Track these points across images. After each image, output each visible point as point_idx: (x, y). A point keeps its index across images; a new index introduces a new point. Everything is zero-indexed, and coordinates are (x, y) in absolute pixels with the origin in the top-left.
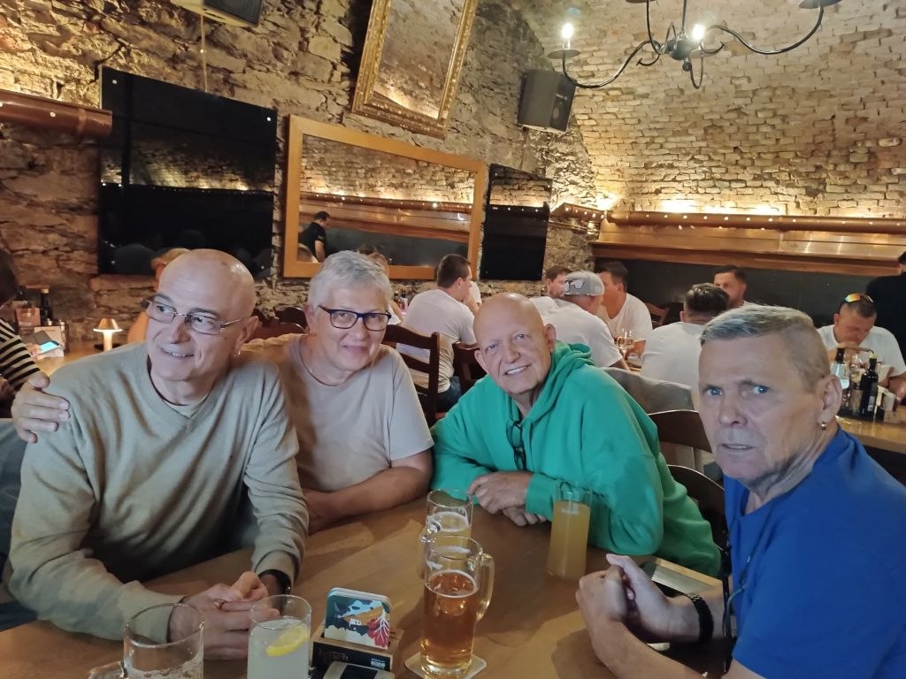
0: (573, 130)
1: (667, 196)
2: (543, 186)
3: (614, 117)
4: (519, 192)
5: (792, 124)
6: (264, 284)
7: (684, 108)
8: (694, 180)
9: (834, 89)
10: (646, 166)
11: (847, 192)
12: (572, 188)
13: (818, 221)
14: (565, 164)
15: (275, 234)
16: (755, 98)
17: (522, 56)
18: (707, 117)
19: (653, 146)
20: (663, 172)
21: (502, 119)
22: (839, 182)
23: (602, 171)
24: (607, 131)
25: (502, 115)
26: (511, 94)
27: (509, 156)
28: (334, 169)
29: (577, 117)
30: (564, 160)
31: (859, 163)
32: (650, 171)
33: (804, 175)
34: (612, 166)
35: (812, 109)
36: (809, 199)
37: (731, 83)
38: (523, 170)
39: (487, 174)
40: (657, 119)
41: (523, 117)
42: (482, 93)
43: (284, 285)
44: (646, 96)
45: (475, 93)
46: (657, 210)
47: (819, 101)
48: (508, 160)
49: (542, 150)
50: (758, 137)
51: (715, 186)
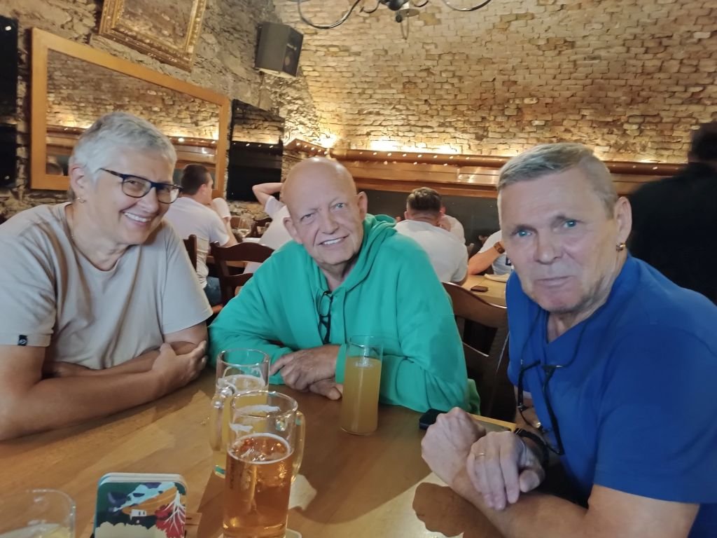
0: (301, 79)
1: (375, 138)
2: (277, 127)
3: (333, 70)
4: (256, 131)
5: (466, 83)
6: (9, 194)
7: (389, 66)
8: (396, 125)
9: (495, 58)
10: (360, 113)
11: (502, 138)
12: (300, 127)
13: (484, 159)
14: (295, 107)
15: (20, 146)
16: (440, 61)
17: (257, 9)
18: (405, 74)
19: (364, 96)
20: (373, 118)
21: (242, 62)
22: (498, 130)
23: (324, 115)
24: (327, 82)
25: (242, 58)
26: (248, 41)
27: (249, 95)
28: (83, 105)
29: (304, 68)
30: (294, 103)
31: (511, 116)
32: (362, 117)
33: (474, 123)
34: (333, 111)
35: (479, 73)
36: (477, 142)
37: (423, 47)
38: (261, 107)
39: (230, 108)
40: (367, 74)
41: (259, 61)
42: (224, 36)
43: (32, 197)
44: (358, 54)
45: (217, 35)
46: (368, 149)
47: (485, 66)
48: (248, 97)
49: (276, 93)
50: (442, 93)
51: (410, 131)
